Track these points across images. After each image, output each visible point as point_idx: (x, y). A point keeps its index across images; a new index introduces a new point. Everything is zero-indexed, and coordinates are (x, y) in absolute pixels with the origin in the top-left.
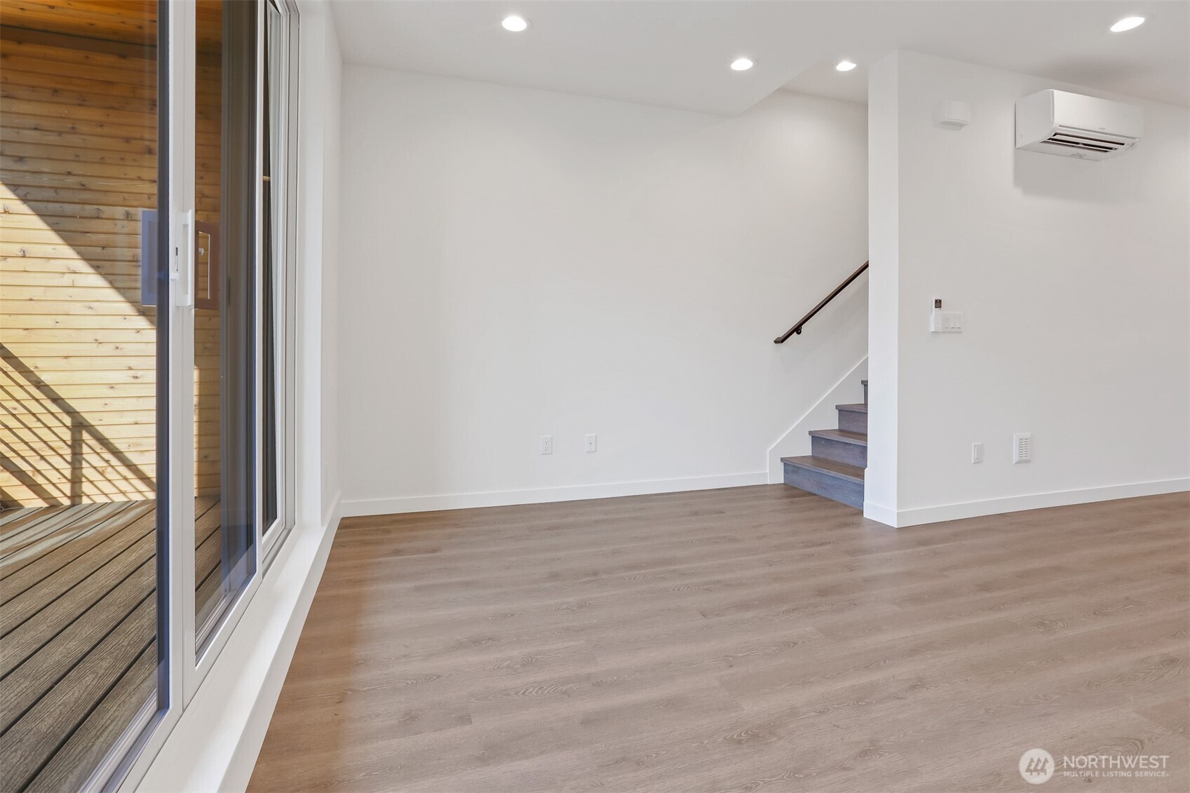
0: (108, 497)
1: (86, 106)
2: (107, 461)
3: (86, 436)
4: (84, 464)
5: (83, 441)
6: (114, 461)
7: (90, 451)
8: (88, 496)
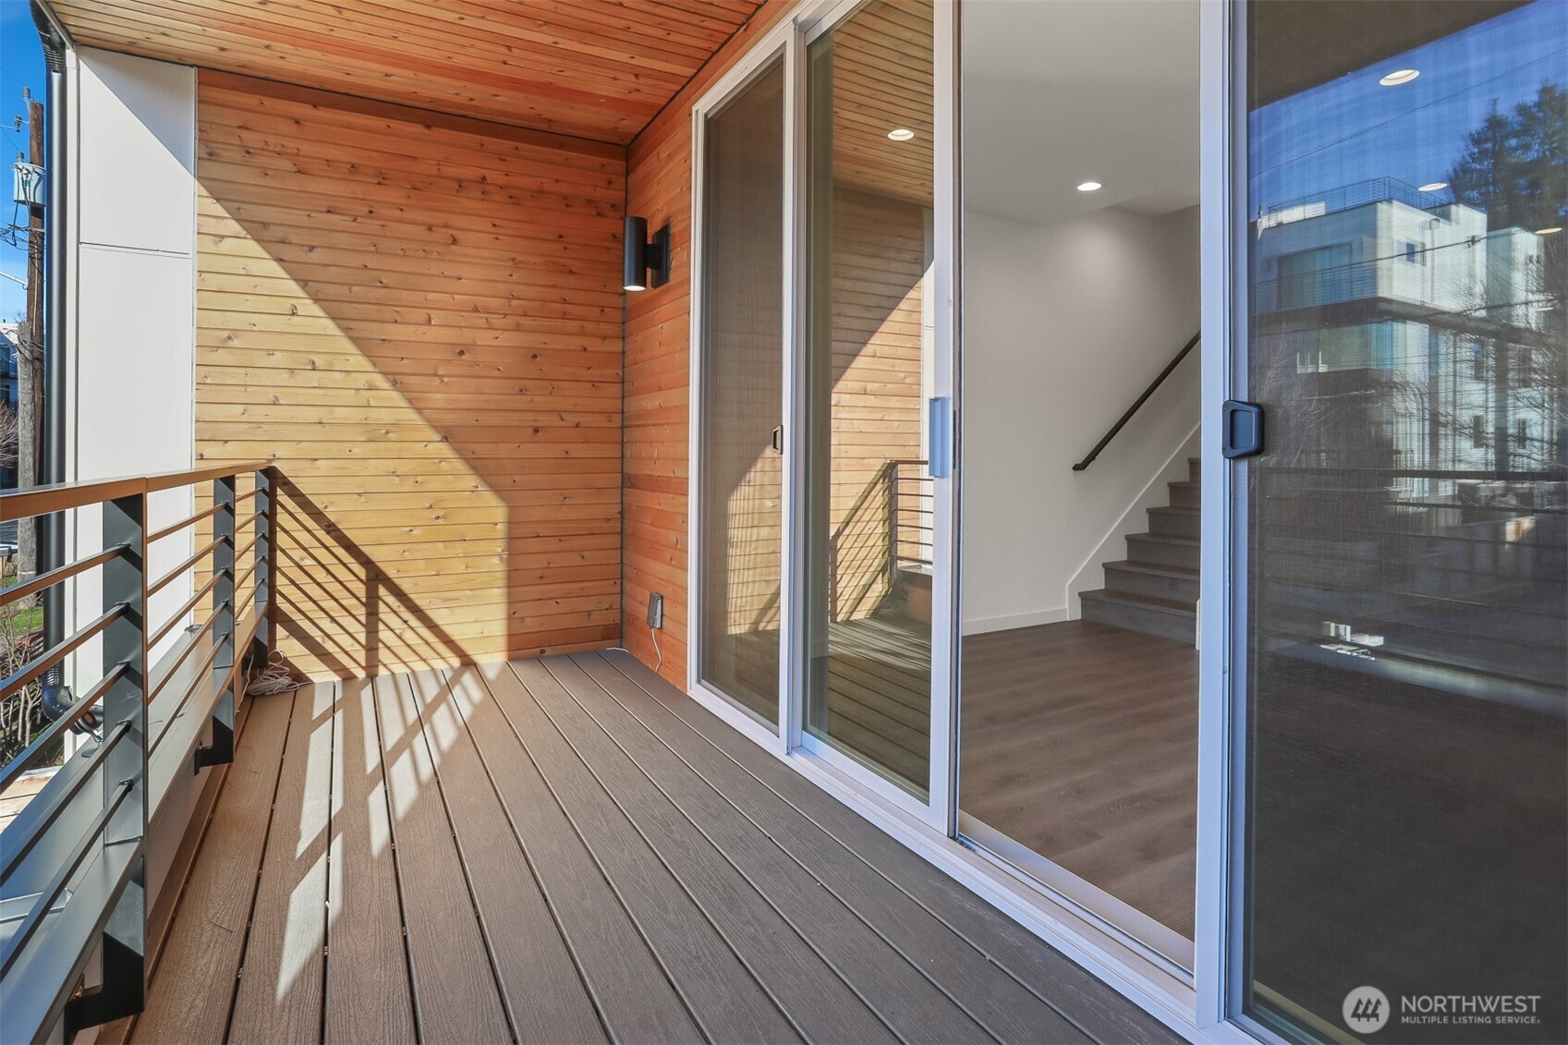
0: (408, 666)
1: (386, 185)
2: (405, 622)
3: (382, 591)
4: (381, 626)
5: (379, 598)
6: (414, 622)
7: (388, 610)
8: (385, 665)
